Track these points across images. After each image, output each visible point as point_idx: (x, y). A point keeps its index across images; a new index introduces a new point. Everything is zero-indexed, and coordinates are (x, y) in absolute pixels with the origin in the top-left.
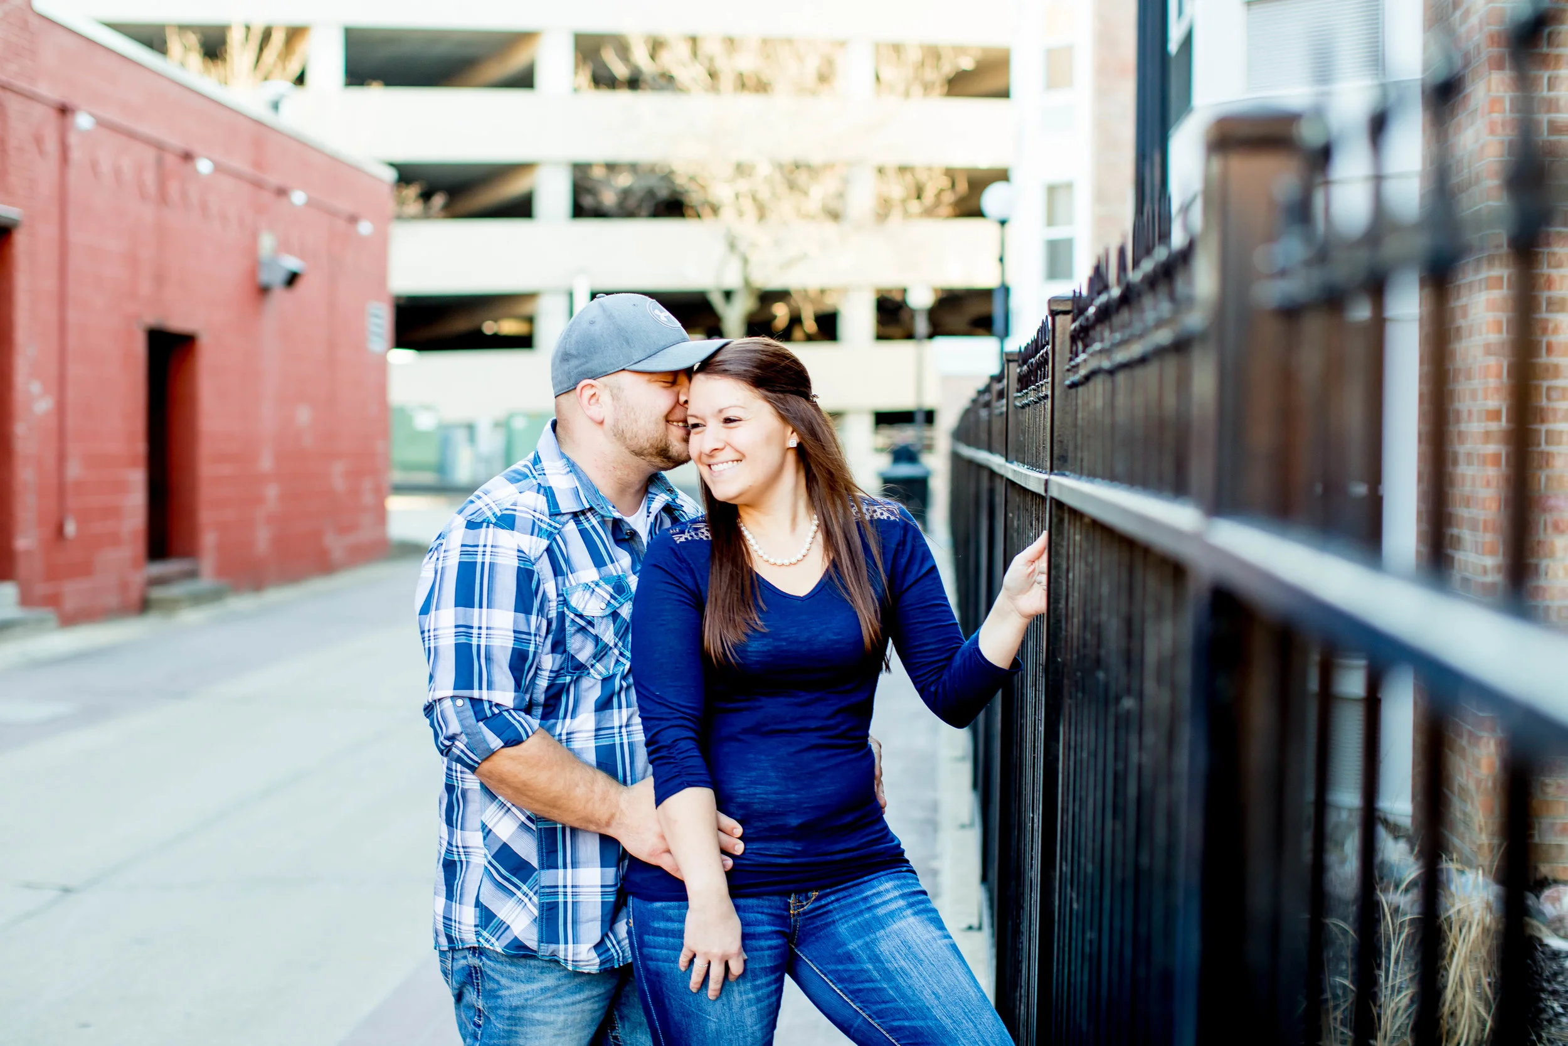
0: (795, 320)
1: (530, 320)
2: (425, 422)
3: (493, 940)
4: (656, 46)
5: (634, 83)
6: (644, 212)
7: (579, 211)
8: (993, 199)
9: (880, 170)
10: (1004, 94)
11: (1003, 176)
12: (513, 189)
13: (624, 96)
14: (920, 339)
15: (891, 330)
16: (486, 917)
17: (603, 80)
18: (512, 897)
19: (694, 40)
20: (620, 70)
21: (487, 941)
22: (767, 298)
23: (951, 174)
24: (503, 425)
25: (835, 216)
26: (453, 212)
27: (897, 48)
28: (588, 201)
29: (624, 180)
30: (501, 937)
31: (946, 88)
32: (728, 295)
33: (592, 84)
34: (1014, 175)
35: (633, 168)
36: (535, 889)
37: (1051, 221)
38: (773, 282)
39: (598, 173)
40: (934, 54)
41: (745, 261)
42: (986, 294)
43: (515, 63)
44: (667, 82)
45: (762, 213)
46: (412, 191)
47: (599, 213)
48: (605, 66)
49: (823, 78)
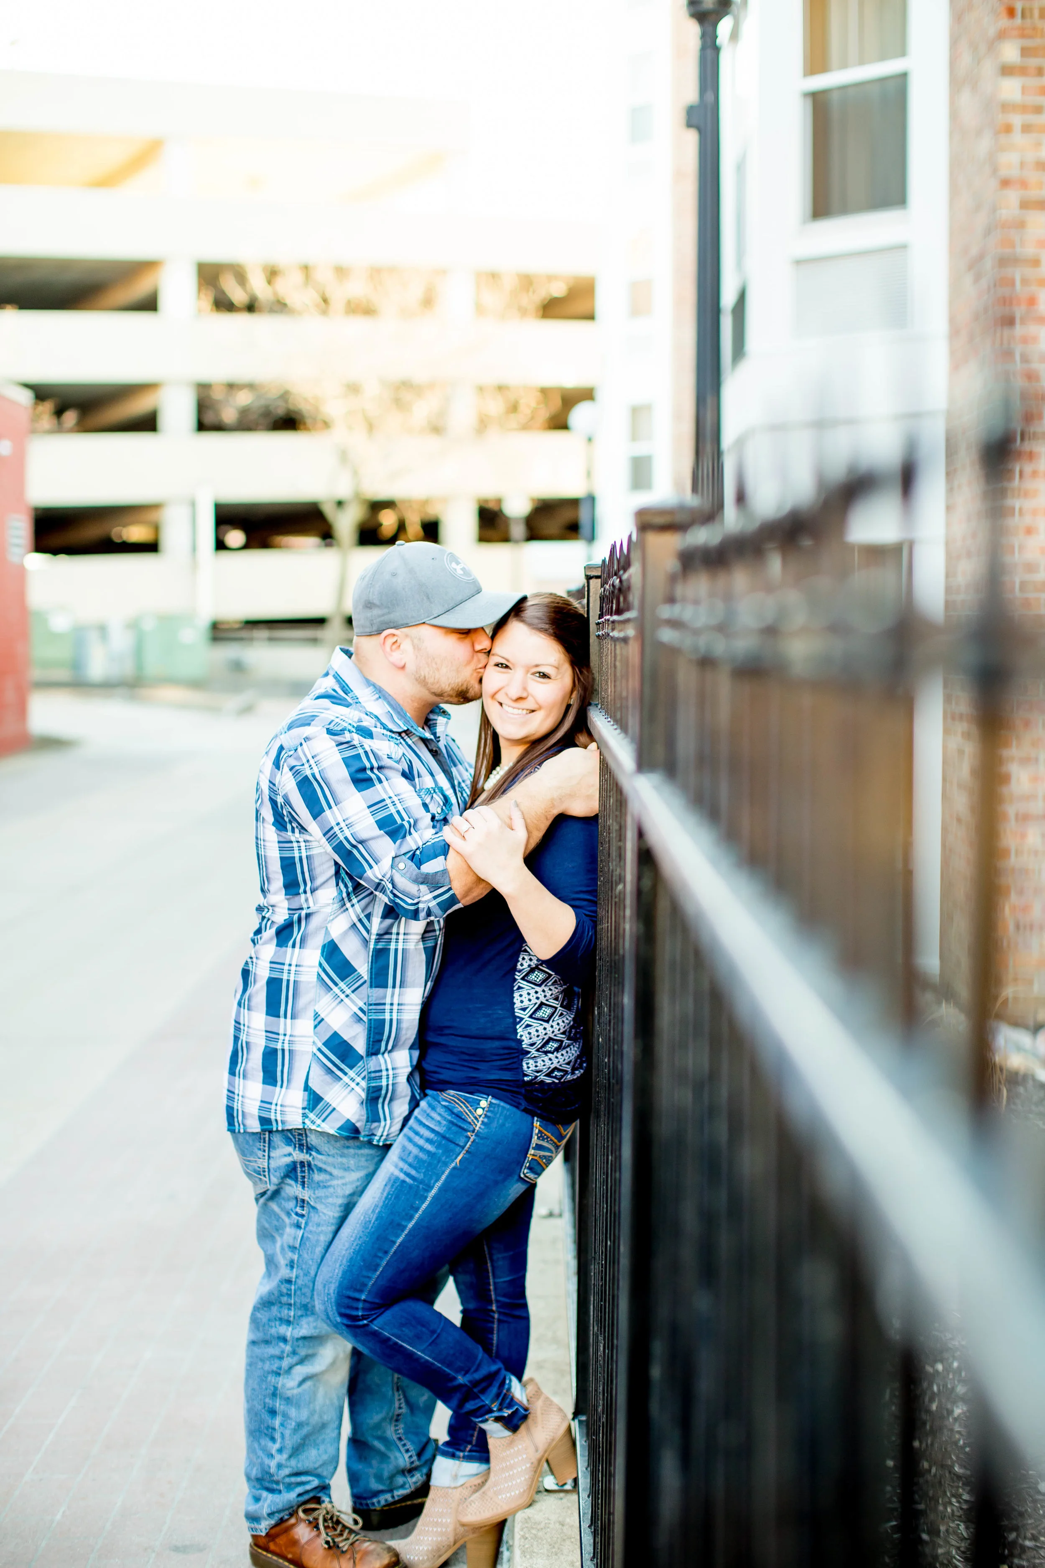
0: (401, 527)
1: (157, 528)
2: (60, 623)
3: (319, 1121)
4: (272, 274)
5: (251, 308)
6: (261, 427)
7: (202, 427)
8: (579, 415)
9: (481, 389)
10: (590, 317)
11: (587, 395)
12: (138, 407)
13: (241, 320)
14: (517, 542)
15: (490, 533)
16: (314, 1100)
17: (223, 304)
18: (339, 1081)
19: (306, 269)
20: (238, 296)
21: (313, 1122)
22: (377, 506)
23: (545, 392)
24: (134, 625)
25: (437, 429)
26: (84, 427)
27: (494, 276)
28: (209, 418)
29: (244, 399)
30: (328, 1119)
31: (541, 313)
32: (340, 504)
33: (214, 308)
34: (599, 395)
35: (251, 386)
36: (363, 1075)
37: (635, 435)
38: (382, 493)
39: (217, 395)
40: (527, 282)
41: (355, 473)
42: (574, 503)
43: (139, 289)
44: (280, 307)
45: (371, 427)
46: (48, 407)
47: (219, 427)
48: (223, 293)
49: (428, 302)
